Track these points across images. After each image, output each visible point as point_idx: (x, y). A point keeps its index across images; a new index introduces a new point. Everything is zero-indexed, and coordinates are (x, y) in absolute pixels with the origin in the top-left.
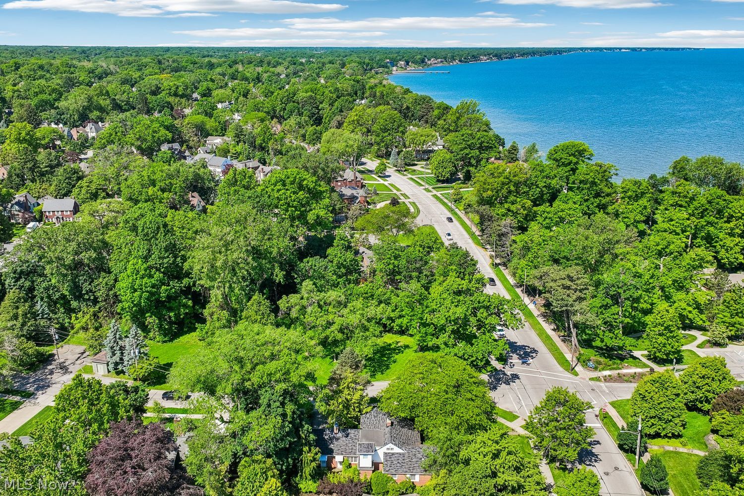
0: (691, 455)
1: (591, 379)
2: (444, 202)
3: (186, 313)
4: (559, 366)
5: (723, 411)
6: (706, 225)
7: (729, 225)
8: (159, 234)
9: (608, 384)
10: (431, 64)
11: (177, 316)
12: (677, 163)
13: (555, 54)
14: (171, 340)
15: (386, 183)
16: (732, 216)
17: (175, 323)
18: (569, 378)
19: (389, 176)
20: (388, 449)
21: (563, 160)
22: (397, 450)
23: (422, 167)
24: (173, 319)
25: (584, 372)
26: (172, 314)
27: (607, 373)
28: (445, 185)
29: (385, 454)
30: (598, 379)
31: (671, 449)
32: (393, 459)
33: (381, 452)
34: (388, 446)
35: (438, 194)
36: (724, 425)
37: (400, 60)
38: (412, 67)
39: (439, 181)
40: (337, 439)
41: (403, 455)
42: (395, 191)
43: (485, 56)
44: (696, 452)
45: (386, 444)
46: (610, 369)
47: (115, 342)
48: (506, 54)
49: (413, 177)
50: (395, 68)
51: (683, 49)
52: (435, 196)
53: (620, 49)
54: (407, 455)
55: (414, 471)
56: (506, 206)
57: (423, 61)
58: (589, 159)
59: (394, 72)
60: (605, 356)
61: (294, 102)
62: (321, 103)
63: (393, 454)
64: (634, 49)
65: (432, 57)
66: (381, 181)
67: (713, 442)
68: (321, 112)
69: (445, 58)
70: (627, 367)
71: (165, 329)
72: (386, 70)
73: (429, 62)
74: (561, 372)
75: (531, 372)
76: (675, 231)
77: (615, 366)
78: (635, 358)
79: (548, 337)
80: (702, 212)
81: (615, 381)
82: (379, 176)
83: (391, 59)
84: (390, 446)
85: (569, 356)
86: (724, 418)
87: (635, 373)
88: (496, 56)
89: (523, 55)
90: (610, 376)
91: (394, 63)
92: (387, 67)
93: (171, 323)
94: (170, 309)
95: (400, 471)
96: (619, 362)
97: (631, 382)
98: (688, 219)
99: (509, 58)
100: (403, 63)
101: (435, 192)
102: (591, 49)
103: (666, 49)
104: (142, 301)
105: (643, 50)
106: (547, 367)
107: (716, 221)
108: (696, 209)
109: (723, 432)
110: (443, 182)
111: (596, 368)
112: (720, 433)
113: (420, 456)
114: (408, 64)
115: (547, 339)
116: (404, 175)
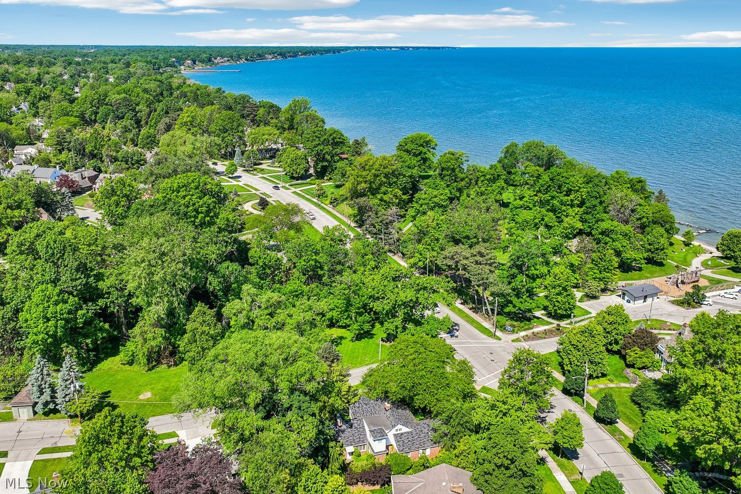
0: (621, 388)
1: (513, 341)
2: (307, 198)
3: (103, 338)
4: (481, 334)
5: (636, 348)
6: (551, 199)
7: (569, 198)
8: (66, 254)
9: (528, 343)
10: (218, 63)
11: (94, 342)
12: (508, 149)
13: (334, 53)
14: (90, 370)
15: (240, 184)
16: (571, 190)
17: (92, 350)
18: (495, 343)
19: (240, 177)
20: (397, 430)
21: (414, 151)
22: (405, 430)
23: (269, 166)
24: (90, 346)
25: (504, 336)
26: (89, 341)
27: (523, 334)
28: (299, 182)
29: (395, 435)
30: (518, 340)
31: (603, 386)
32: (403, 439)
33: (391, 435)
34: (397, 428)
35: (297, 190)
36: (638, 359)
37: (186, 59)
38: (199, 67)
39: (292, 178)
40: (343, 431)
41: (411, 432)
42: (254, 192)
43: (270, 54)
44: (623, 385)
45: (394, 426)
46: (525, 330)
47: (42, 379)
48: (289, 52)
49: (264, 176)
50: (182, 67)
51: (443, 48)
52: (294, 193)
53: (391, 48)
54: (414, 433)
55: (426, 445)
56: (379, 196)
57: (210, 60)
58: (434, 148)
59: (182, 72)
60: (514, 320)
61: (106, 104)
62: (137, 105)
63: (402, 434)
64: (402, 48)
65: (218, 56)
66: (235, 183)
67: (631, 375)
68: (138, 115)
69: (231, 57)
70: (537, 326)
71: (83, 357)
72: (174, 69)
73: (216, 61)
74: (485, 339)
75: (463, 343)
76: (528, 207)
77: (527, 327)
78: (538, 318)
79: (460, 310)
80: (547, 189)
81: (533, 340)
82: (229, 178)
83: (177, 58)
84: (399, 426)
85: (486, 325)
86: (637, 354)
87: (545, 330)
88: (280, 54)
89: (305, 54)
90: (527, 336)
91: (181, 61)
92: (174, 66)
93: (88, 350)
94: (86, 336)
95: (413, 448)
96: (527, 323)
97: (545, 338)
98: (536, 195)
99: (293, 57)
100: (189, 62)
101: (293, 189)
102: (365, 48)
103: (429, 48)
104: (59, 330)
105: (410, 49)
106: (473, 337)
107: (558, 195)
108: (542, 186)
109: (639, 365)
110: (297, 179)
111: (513, 331)
112: (636, 366)
113: (425, 431)
114: (195, 63)
115: (460, 313)
116: (255, 175)
